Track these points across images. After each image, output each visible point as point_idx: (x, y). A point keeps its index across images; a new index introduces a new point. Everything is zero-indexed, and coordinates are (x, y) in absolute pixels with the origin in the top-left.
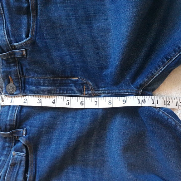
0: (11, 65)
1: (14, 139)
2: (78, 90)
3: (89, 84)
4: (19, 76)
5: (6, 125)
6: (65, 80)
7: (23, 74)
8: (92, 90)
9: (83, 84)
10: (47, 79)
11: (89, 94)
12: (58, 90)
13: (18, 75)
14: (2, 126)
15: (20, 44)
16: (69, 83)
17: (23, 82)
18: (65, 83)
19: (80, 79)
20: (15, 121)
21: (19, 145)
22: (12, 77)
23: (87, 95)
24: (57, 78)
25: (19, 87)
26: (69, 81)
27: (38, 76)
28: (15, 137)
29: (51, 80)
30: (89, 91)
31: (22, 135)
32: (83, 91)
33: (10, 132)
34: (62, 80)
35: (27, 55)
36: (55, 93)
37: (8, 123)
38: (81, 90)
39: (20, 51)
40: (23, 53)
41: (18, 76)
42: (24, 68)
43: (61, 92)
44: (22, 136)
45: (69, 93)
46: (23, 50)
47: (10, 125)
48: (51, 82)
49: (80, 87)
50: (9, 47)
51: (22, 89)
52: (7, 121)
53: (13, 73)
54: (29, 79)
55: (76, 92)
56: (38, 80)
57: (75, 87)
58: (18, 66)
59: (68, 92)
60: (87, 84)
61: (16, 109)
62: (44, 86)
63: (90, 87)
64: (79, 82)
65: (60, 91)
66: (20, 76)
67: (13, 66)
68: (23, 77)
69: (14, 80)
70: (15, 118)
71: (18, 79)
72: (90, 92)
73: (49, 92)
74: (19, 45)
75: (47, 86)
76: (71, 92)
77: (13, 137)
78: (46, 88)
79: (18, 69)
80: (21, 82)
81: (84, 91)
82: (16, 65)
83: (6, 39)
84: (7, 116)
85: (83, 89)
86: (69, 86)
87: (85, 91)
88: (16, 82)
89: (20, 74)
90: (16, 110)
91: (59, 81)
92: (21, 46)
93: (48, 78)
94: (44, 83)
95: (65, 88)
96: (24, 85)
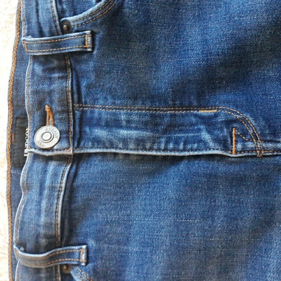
0: (53, 75)
1: (59, 271)
2: (216, 140)
3: (247, 122)
4: (71, 104)
5: (38, 236)
6: (183, 116)
7: (80, 101)
8: (257, 139)
9: (229, 123)
10: (136, 111)
11: (248, 152)
13: (68, 103)
14: (29, 240)
15: (80, 19)
16: (192, 125)
17: (77, 121)
18: (182, 125)
19: (223, 109)
20: (59, 226)
22: (53, 106)
23: (240, 152)
24: (161, 110)
25: (68, 132)
26: (193, 119)
27: (114, 103)
28: (61, 266)
29: (146, 115)
30: (247, 141)
31: (79, 262)
32: (229, 142)
33: (47, 253)
34: (173, 116)
35: (93, 48)
36: (155, 147)
37: (42, 231)
38: (226, 140)
39: (79, 35)
40: (85, 41)
41: (68, 106)
42: (84, 84)
43: (171, 146)
44: (79, 265)
45: (192, 150)
46: (85, 34)
47: (46, 236)
48: (147, 118)
49: (222, 131)
50: (56, 26)
51: (73, 138)
52: (39, 226)
53: (56, 97)
54: (92, 112)
55: (211, 144)
56: (115, 114)
57: (209, 132)
58: (70, 79)
59: (189, 147)
60: (242, 122)
61: (58, 195)
62: (128, 128)
63: (251, 132)
64: (220, 119)
65: (167, 143)
66: (73, 106)
67: (59, 78)
68: (80, 107)
69: (57, 116)
70: (59, 219)
71: (68, 112)
72: (250, 145)
73: (138, 145)
74: (77, 21)
75: (136, 128)
76: (196, 146)
77: (56, 266)
78: (134, 133)
79: (70, 86)
80: (72, 120)
81: (234, 143)
82: (66, 78)
83: (52, 7)
84: (39, 213)
85: (232, 138)
86: (193, 131)
87: (236, 141)
88: (61, 119)
89: (73, 99)
90: (58, 198)
91: (166, 120)
92: (82, 24)
93: (138, 110)
94: (128, 122)
95: (180, 138)
96: (81, 128)
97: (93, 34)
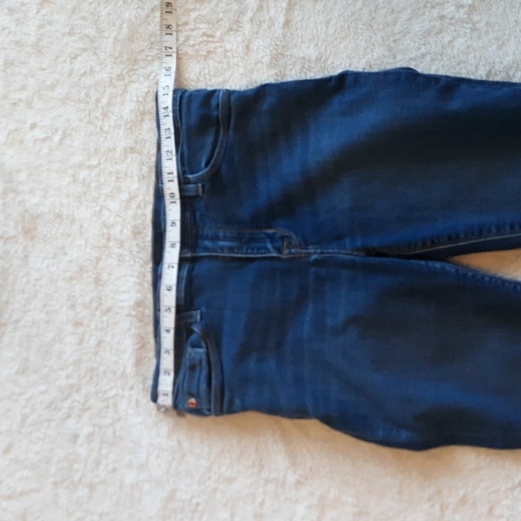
2: (275, 248)
3: (291, 237)
6: (257, 233)
8: (297, 247)
9: (282, 238)
11: (292, 254)
12: (245, 248)
16: (262, 239)
18: (257, 239)
19: (279, 230)
21: (194, 337)
23: (288, 255)
26: (263, 235)
30: (291, 248)
31: (196, 320)
32: (282, 249)
34: (251, 233)
35: (203, 194)
36: (240, 251)
38: (280, 248)
39: (194, 186)
40: (198, 190)
42: (198, 214)
43: (249, 251)
44: (196, 322)
46: (198, 186)
49: (278, 243)
51: (191, 247)
55: (272, 250)
57: (272, 243)
59: (260, 252)
60: (289, 237)
62: (224, 240)
63: (294, 243)
64: (277, 236)
65: (248, 249)
72: (293, 251)
73: (230, 250)
74: (194, 178)
75: (229, 241)
76: (263, 251)
81: (284, 249)
85: (283, 246)
86: (262, 242)
91: (247, 235)
92: (197, 180)
94: (224, 237)
95: (255, 246)
97: (203, 187)
